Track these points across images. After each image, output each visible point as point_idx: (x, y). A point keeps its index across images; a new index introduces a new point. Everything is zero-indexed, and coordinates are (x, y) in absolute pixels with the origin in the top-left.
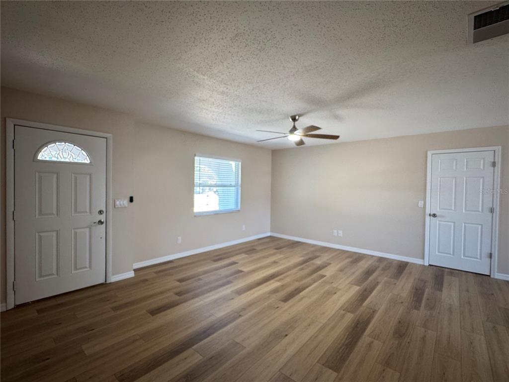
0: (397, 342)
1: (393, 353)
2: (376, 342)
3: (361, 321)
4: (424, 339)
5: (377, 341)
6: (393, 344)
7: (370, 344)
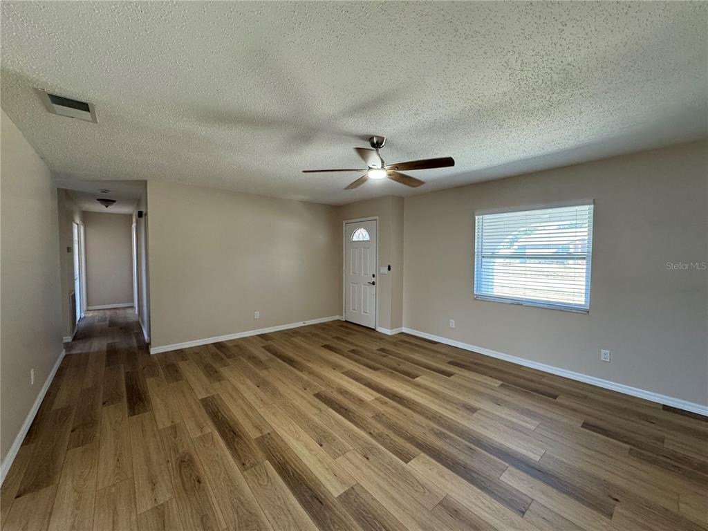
0: (180, 451)
1: (175, 438)
2: (199, 434)
3: (236, 440)
4: (153, 484)
5: (198, 436)
6: (183, 447)
7: (201, 429)
